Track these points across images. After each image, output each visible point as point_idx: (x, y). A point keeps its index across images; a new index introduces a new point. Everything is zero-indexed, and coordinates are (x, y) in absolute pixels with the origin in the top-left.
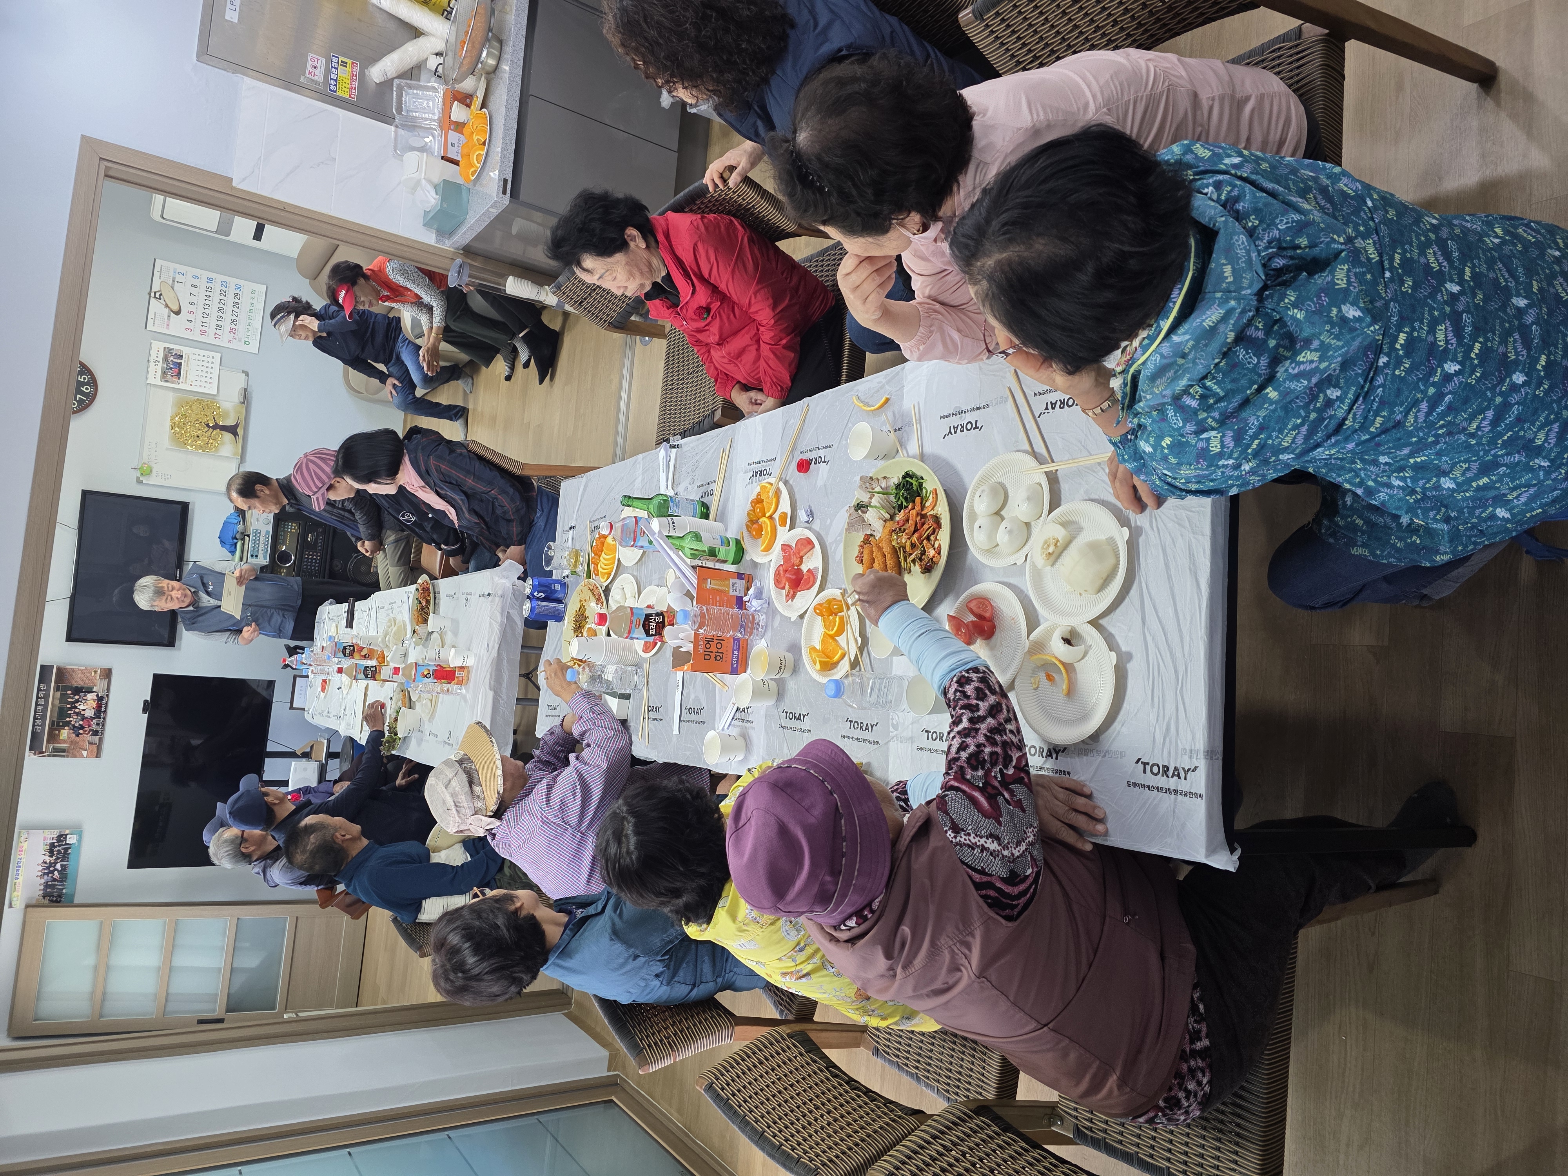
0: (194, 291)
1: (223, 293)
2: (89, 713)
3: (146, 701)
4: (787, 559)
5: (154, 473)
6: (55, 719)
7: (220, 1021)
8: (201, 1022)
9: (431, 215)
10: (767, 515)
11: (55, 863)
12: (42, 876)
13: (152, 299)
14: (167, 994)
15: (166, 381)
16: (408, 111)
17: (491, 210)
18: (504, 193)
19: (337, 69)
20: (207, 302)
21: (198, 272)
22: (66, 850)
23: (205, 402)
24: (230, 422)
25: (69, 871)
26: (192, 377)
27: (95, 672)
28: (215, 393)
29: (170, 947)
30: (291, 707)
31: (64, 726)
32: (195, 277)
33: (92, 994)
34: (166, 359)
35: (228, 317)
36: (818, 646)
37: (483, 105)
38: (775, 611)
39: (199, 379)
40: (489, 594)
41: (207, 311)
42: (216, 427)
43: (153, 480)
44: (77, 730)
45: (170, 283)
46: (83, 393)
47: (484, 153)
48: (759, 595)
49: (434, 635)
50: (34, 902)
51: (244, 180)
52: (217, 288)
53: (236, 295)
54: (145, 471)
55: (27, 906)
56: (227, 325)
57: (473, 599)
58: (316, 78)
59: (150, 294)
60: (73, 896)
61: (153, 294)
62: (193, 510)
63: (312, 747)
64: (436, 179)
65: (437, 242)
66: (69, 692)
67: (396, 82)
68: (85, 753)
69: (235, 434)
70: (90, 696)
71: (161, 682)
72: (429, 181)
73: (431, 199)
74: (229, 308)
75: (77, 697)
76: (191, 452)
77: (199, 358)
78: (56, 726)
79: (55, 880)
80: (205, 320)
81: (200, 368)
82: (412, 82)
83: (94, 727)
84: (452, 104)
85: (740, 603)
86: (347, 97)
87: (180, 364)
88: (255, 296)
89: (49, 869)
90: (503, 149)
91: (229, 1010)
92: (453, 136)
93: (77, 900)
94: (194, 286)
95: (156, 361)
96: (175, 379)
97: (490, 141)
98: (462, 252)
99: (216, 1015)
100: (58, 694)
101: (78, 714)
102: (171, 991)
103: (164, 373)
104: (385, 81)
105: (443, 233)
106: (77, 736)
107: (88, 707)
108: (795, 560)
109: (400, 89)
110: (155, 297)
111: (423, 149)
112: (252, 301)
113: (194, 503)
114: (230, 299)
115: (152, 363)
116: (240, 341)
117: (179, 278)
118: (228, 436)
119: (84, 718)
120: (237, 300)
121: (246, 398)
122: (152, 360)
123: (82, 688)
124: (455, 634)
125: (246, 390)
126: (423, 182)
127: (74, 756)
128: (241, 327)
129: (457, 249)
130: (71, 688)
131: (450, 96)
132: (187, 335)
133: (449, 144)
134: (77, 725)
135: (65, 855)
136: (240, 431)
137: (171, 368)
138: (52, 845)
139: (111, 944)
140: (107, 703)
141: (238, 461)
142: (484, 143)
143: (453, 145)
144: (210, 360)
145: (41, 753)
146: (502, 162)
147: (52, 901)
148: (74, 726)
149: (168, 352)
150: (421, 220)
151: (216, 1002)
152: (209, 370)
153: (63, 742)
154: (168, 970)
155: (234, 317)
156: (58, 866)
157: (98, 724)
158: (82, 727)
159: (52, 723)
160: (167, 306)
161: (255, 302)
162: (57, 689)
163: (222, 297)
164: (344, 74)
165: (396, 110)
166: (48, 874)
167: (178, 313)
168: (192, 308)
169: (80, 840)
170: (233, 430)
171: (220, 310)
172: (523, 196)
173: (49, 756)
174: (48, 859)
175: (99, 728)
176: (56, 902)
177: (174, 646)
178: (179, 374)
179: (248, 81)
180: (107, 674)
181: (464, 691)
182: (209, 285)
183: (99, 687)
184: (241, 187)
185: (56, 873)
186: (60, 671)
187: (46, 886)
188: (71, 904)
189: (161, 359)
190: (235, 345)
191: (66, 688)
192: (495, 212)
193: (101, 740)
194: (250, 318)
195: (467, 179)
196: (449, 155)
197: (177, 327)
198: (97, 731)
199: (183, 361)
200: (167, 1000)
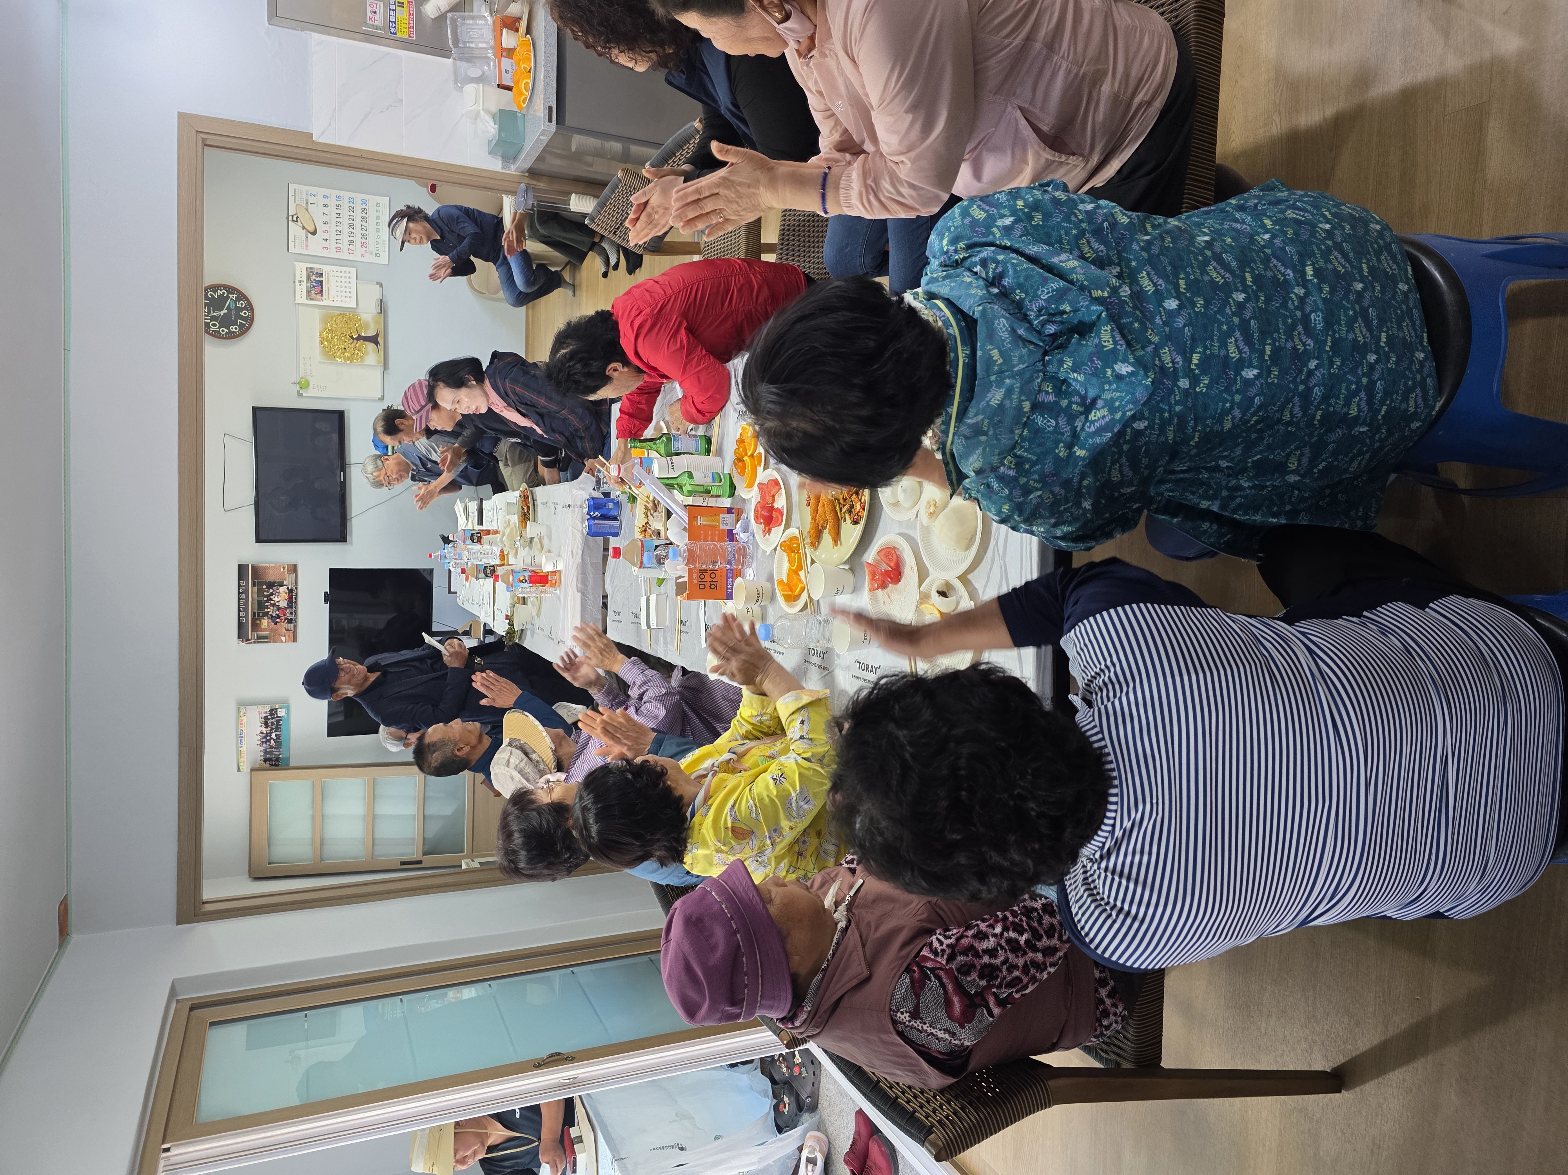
0: (326, 210)
1: (352, 209)
2: (283, 604)
3: (326, 593)
4: (763, 497)
5: (311, 386)
6: (256, 611)
7: (420, 862)
8: (403, 863)
9: (494, 143)
10: (749, 454)
11: (271, 733)
12: (260, 745)
13: (290, 223)
14: (373, 839)
15: (311, 299)
16: (464, 43)
17: (541, 137)
18: (550, 120)
19: (395, 10)
20: (338, 220)
21: (327, 191)
22: (278, 721)
23: (347, 316)
24: (371, 333)
25: (282, 739)
26: (333, 293)
27: (284, 568)
28: (355, 306)
29: (372, 798)
30: (450, 592)
31: (263, 616)
32: (325, 197)
33: (313, 840)
34: (308, 278)
35: (358, 232)
36: (785, 580)
37: (528, 31)
38: (758, 546)
39: (339, 294)
40: (569, 506)
41: (339, 228)
42: (360, 338)
43: (311, 392)
44: (274, 619)
45: (304, 205)
46: (242, 318)
47: (530, 81)
48: (746, 530)
49: (535, 540)
50: (257, 766)
51: (323, 133)
52: (346, 204)
53: (363, 210)
54: (303, 385)
55: (252, 770)
56: (358, 240)
57: (559, 507)
58: (376, 23)
59: (288, 218)
60: (288, 759)
61: (290, 218)
62: (349, 417)
63: (471, 626)
64: (494, 109)
65: (503, 168)
66: (264, 587)
67: (449, 15)
68: (283, 639)
69: (377, 343)
70: (282, 589)
71: (338, 577)
72: (487, 111)
73: (491, 128)
74: (358, 223)
75: (271, 591)
76: (341, 363)
77: (338, 274)
78: (257, 617)
79: (272, 747)
80: (338, 237)
81: (339, 284)
82: (466, 14)
83: (289, 616)
84: (502, 31)
85: (731, 536)
86: (406, 36)
87: (322, 282)
88: (380, 208)
89: (266, 738)
90: (546, 77)
91: (425, 854)
92: (506, 63)
93: (292, 763)
94: (325, 206)
95: (300, 281)
96: (319, 297)
97: (535, 67)
98: (527, 174)
99: (415, 857)
100: (256, 588)
101: (273, 605)
102: (377, 836)
103: (309, 292)
104: (439, 16)
105: (508, 158)
106: (276, 624)
107: (280, 598)
108: (769, 500)
109: (454, 21)
110: (293, 220)
111: (481, 80)
112: (378, 214)
113: (349, 411)
114: (358, 215)
115: (297, 284)
116: (371, 254)
117: (311, 199)
118: (371, 346)
119: (279, 609)
120: (364, 215)
121: (382, 308)
122: (297, 281)
123: (275, 582)
124: (550, 539)
125: (381, 301)
126: (482, 113)
127: (275, 642)
128: (371, 241)
129: (522, 172)
130: (265, 583)
131: (499, 22)
132: (325, 253)
133: (503, 71)
134: (274, 615)
135: (278, 727)
136: (380, 340)
137: (314, 287)
138: (266, 718)
139: (323, 797)
140: (296, 595)
141: (382, 368)
142: (530, 72)
143: (507, 72)
144: (348, 275)
145: (248, 640)
146: (545, 90)
147: (272, 765)
148: (272, 616)
149: (310, 272)
150: (486, 150)
151: (414, 845)
152: (348, 285)
153: (265, 630)
154: (372, 818)
155: (364, 232)
156: (273, 736)
157: (291, 613)
158: (278, 617)
159: (254, 614)
160: (304, 228)
161: (380, 214)
162: (254, 584)
163: (351, 213)
164: (402, 15)
165: (453, 43)
166: (266, 742)
167: (314, 233)
168: (326, 227)
169: (288, 713)
170: (374, 340)
171: (351, 226)
172: (569, 120)
173: (255, 642)
174: (264, 730)
175: (293, 617)
176: (275, 765)
177: (346, 541)
178: (322, 291)
179: (316, 36)
180: (294, 569)
181: (558, 592)
182: (338, 203)
183: (289, 581)
184: (321, 140)
185: (272, 741)
186: (254, 568)
187: (266, 752)
188: (287, 767)
189: (304, 279)
190: (368, 258)
191: (261, 584)
192: (545, 139)
193: (295, 626)
194: (378, 230)
195: (520, 108)
196: (505, 83)
197: (315, 246)
198: (291, 620)
199: (323, 279)
200: (373, 845)
